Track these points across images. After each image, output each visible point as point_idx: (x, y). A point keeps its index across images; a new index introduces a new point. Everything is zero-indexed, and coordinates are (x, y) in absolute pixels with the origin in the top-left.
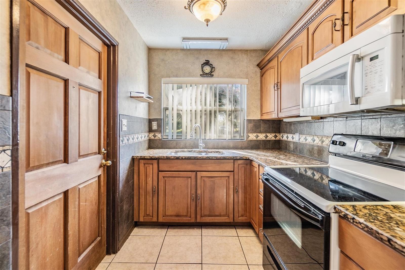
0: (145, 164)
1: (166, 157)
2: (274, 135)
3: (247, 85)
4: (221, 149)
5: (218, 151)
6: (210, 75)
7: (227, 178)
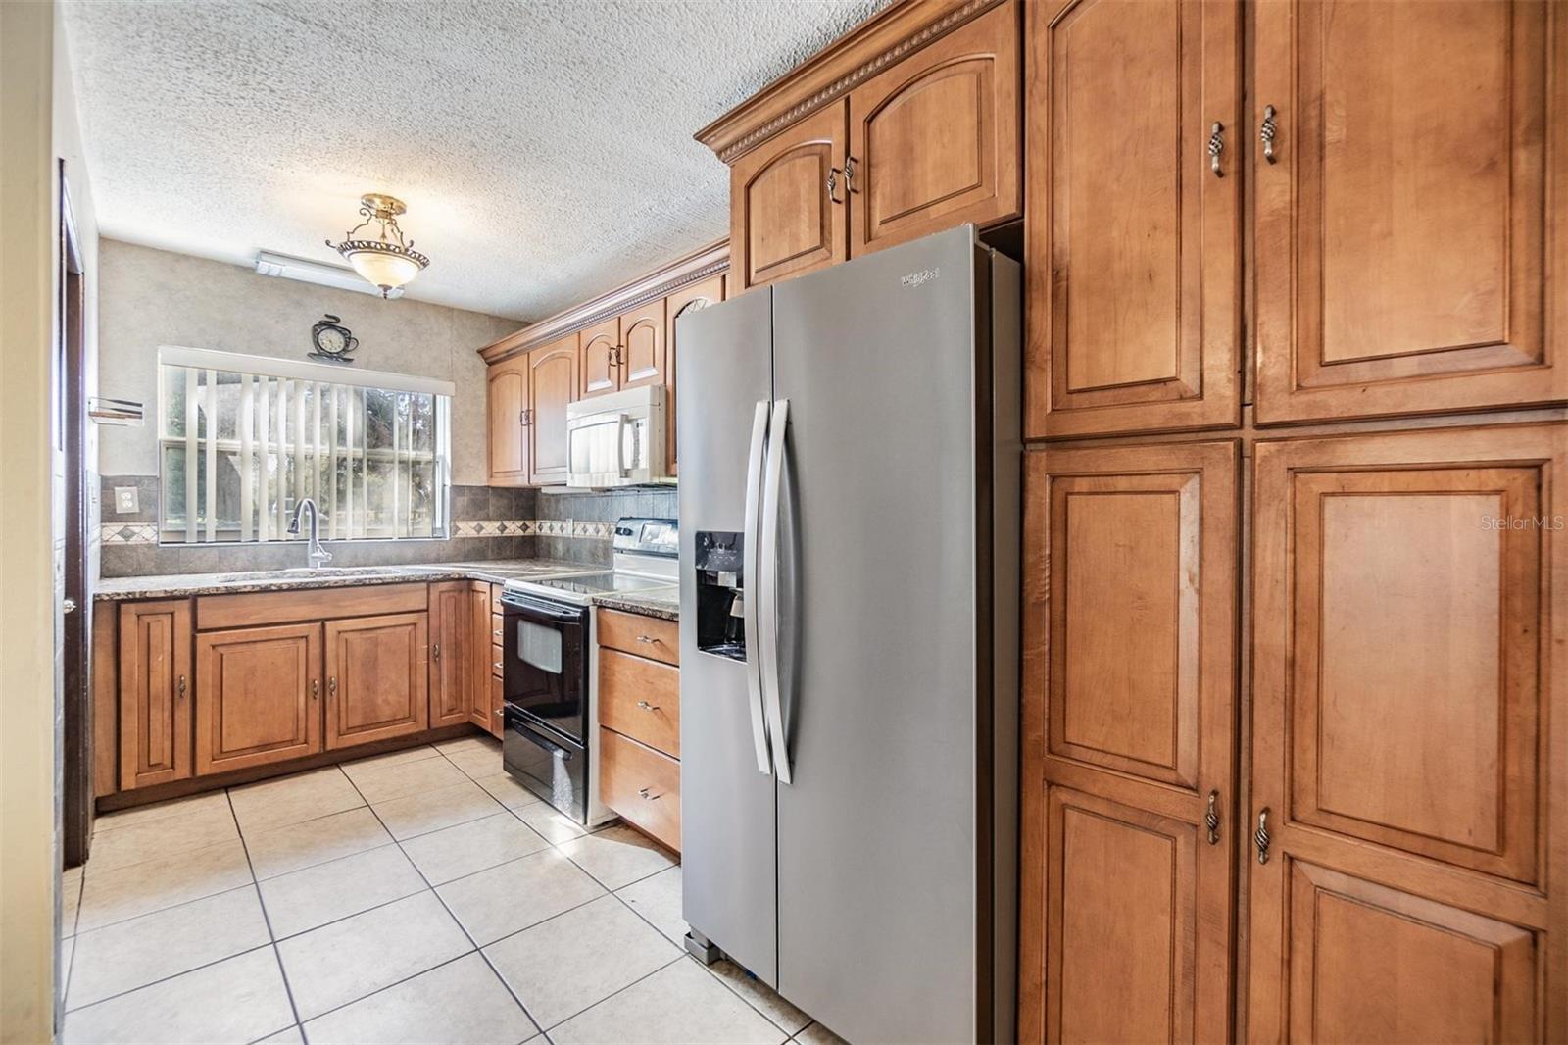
0: (145, 615)
2: (520, 523)
3: (452, 397)
6: (341, 357)
7: (410, 628)
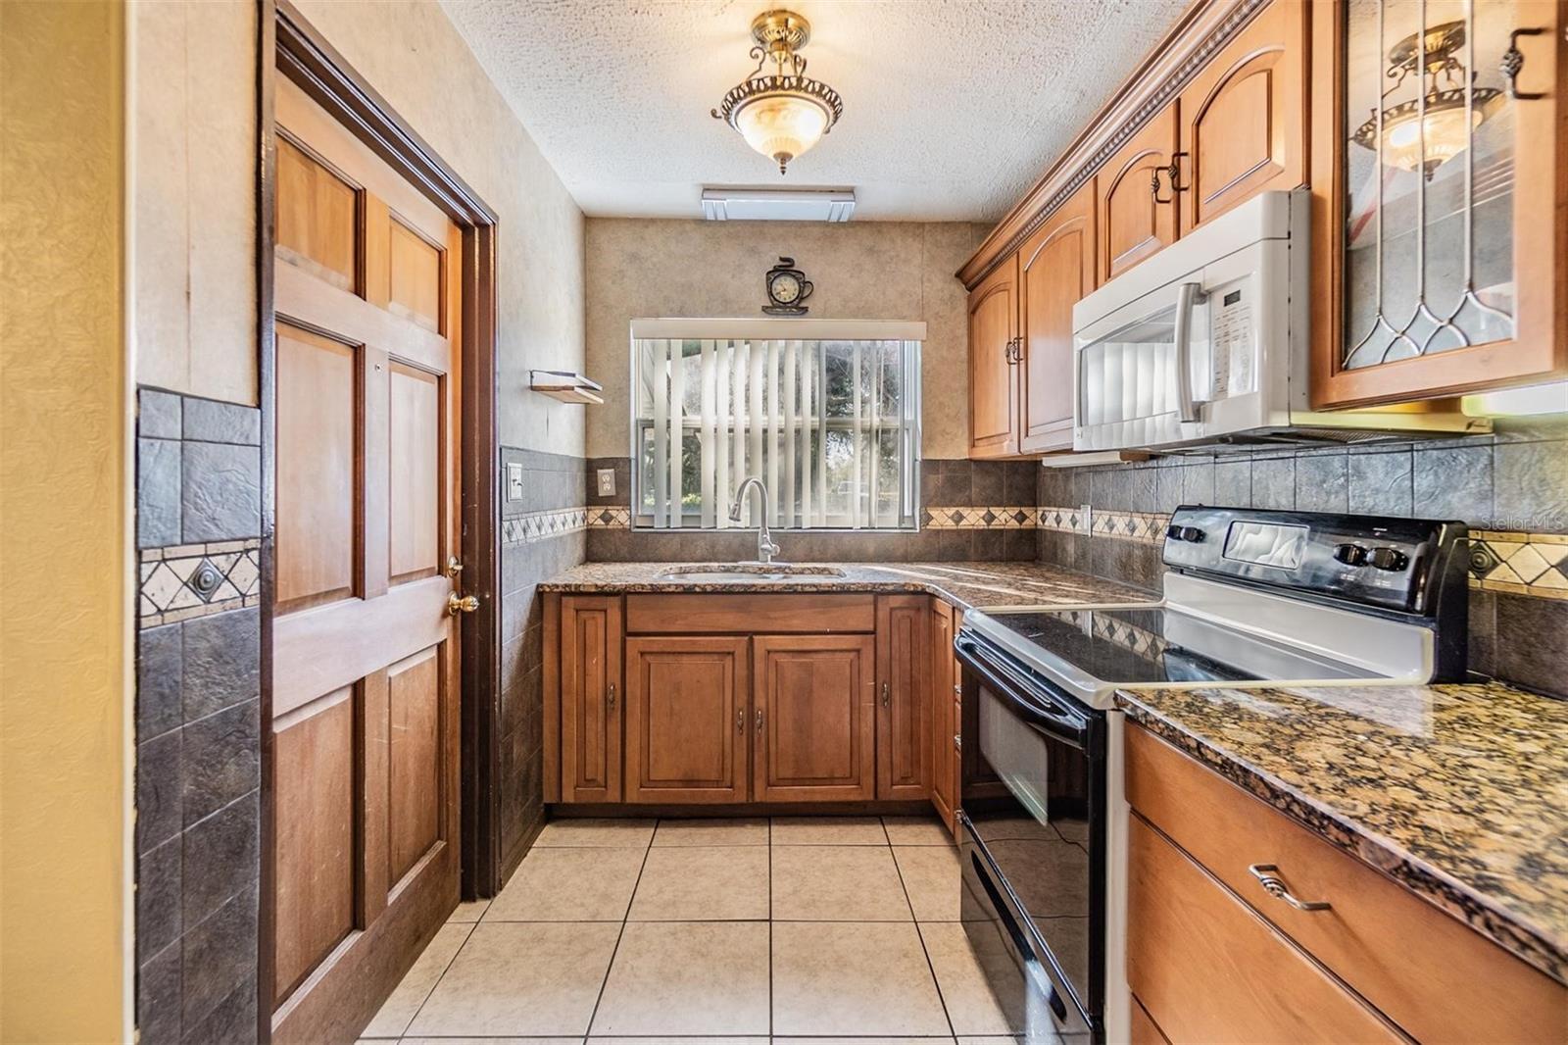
0: (581, 610)
1: (651, 585)
2: (1014, 511)
3: (923, 341)
4: (835, 560)
5: (825, 569)
6: (797, 307)
7: (852, 655)
